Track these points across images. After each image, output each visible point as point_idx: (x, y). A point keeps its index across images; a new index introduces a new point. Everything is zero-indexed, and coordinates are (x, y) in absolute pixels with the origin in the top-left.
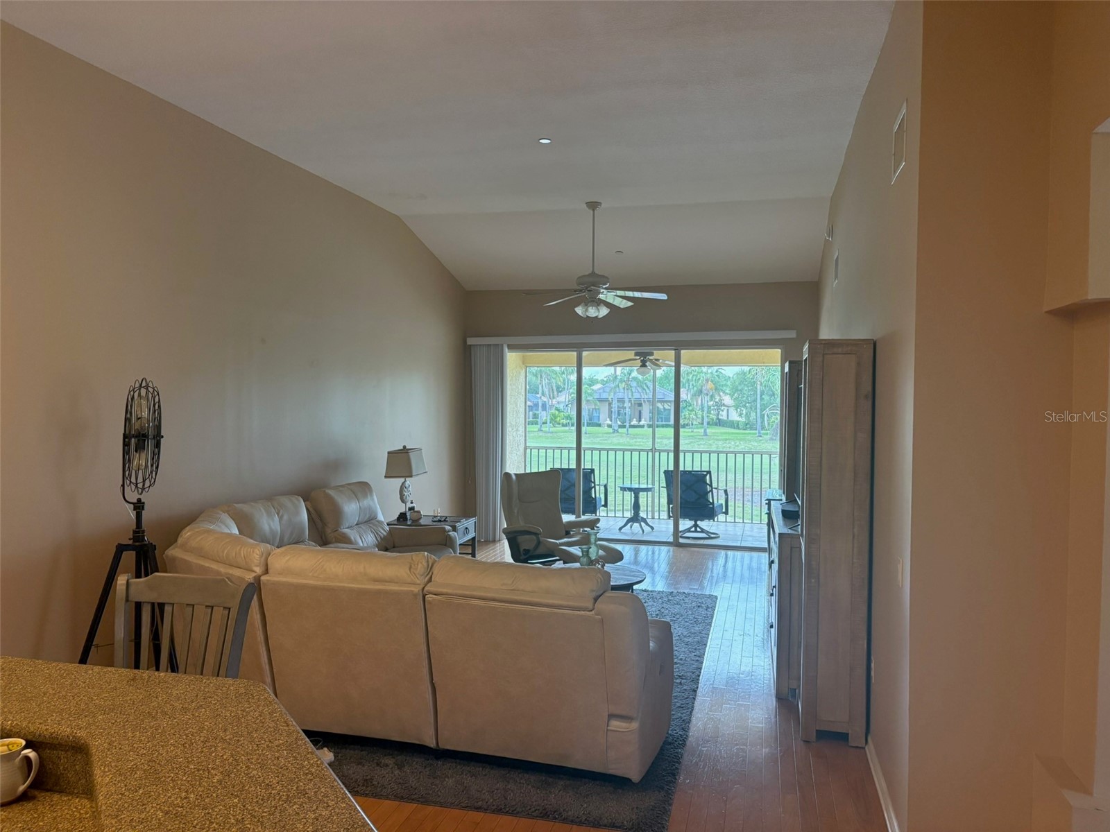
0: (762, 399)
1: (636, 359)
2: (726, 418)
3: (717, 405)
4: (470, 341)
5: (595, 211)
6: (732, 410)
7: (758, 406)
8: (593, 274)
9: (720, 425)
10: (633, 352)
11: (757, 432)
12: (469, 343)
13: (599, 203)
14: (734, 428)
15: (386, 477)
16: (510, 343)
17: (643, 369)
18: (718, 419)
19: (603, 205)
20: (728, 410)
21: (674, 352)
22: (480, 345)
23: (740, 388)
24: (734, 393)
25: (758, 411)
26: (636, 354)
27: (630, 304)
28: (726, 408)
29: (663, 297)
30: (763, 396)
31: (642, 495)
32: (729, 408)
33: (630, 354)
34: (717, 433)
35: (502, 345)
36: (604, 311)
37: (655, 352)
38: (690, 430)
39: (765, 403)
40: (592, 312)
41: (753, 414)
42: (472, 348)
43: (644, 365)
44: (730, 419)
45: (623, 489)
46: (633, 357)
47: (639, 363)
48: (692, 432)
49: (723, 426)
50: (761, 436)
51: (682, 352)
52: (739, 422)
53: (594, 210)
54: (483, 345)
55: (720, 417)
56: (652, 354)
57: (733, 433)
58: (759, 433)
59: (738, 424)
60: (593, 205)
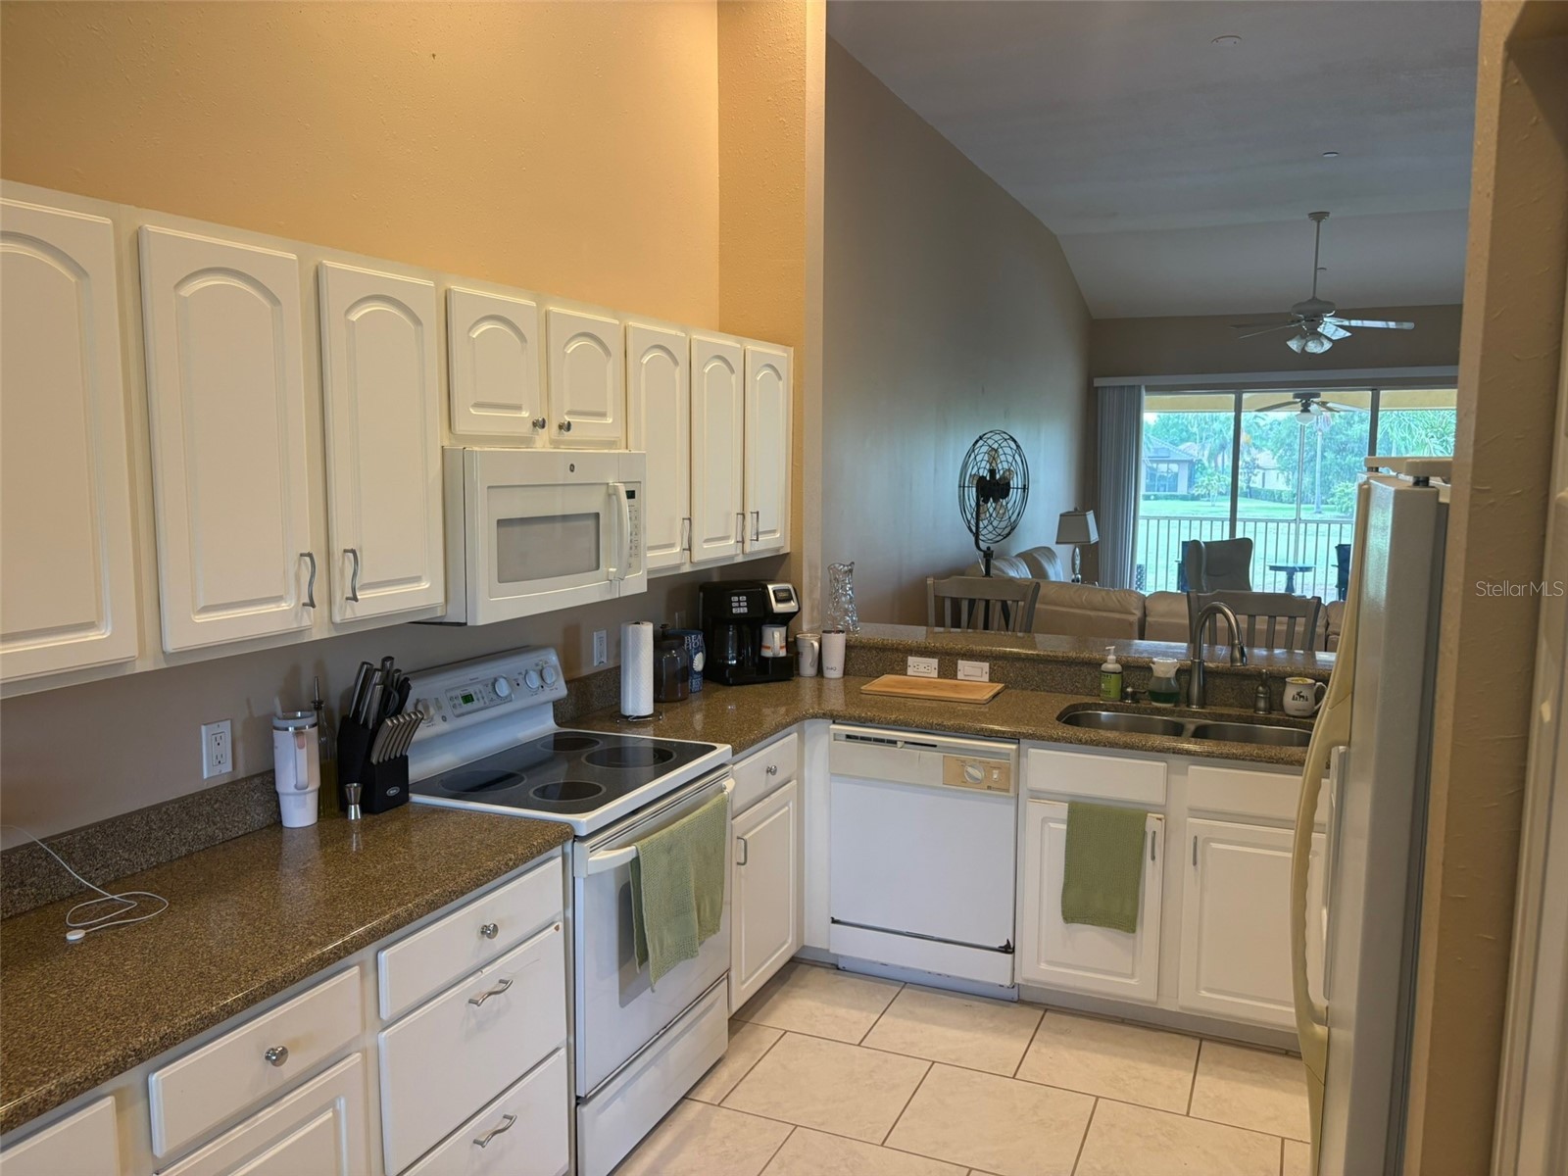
0: (1323, 457)
1: (1296, 403)
2: (1261, 487)
3: (1247, 467)
4: (1098, 382)
5: (1321, 224)
6: (1272, 476)
7: (1318, 467)
8: (1314, 300)
9: (1251, 497)
10: (1291, 394)
11: (1315, 506)
12: (1095, 385)
13: (1327, 214)
14: (1274, 501)
15: (1057, 543)
16: (1148, 384)
17: (1306, 415)
18: (1248, 487)
19: (1330, 216)
20: (1264, 474)
21: (1370, 393)
22: (1110, 387)
23: (1287, 441)
24: (1279, 449)
25: (1318, 475)
26: (1296, 396)
27: (1348, 334)
28: (1262, 471)
29: (1408, 326)
30: (1326, 454)
31: (1298, 576)
32: (1267, 472)
33: (1288, 396)
34: (1251, 508)
35: (1140, 387)
36: (1327, 346)
37: (1322, 393)
38: (1210, 504)
39: (1329, 462)
40: (1313, 347)
41: (1307, 480)
42: (1100, 392)
43: (1306, 409)
44: (1266, 487)
45: (1273, 568)
46: (1292, 400)
47: (1299, 406)
48: (1213, 506)
49: (1257, 498)
50: (1320, 513)
51: (1381, 392)
52: (1281, 491)
53: (1319, 222)
54: (1114, 387)
55: (1251, 485)
56: (1317, 395)
57: (1275, 509)
58: (1318, 507)
59: (1281, 496)
60: (1319, 217)
